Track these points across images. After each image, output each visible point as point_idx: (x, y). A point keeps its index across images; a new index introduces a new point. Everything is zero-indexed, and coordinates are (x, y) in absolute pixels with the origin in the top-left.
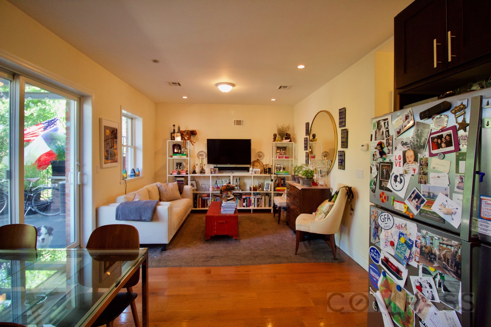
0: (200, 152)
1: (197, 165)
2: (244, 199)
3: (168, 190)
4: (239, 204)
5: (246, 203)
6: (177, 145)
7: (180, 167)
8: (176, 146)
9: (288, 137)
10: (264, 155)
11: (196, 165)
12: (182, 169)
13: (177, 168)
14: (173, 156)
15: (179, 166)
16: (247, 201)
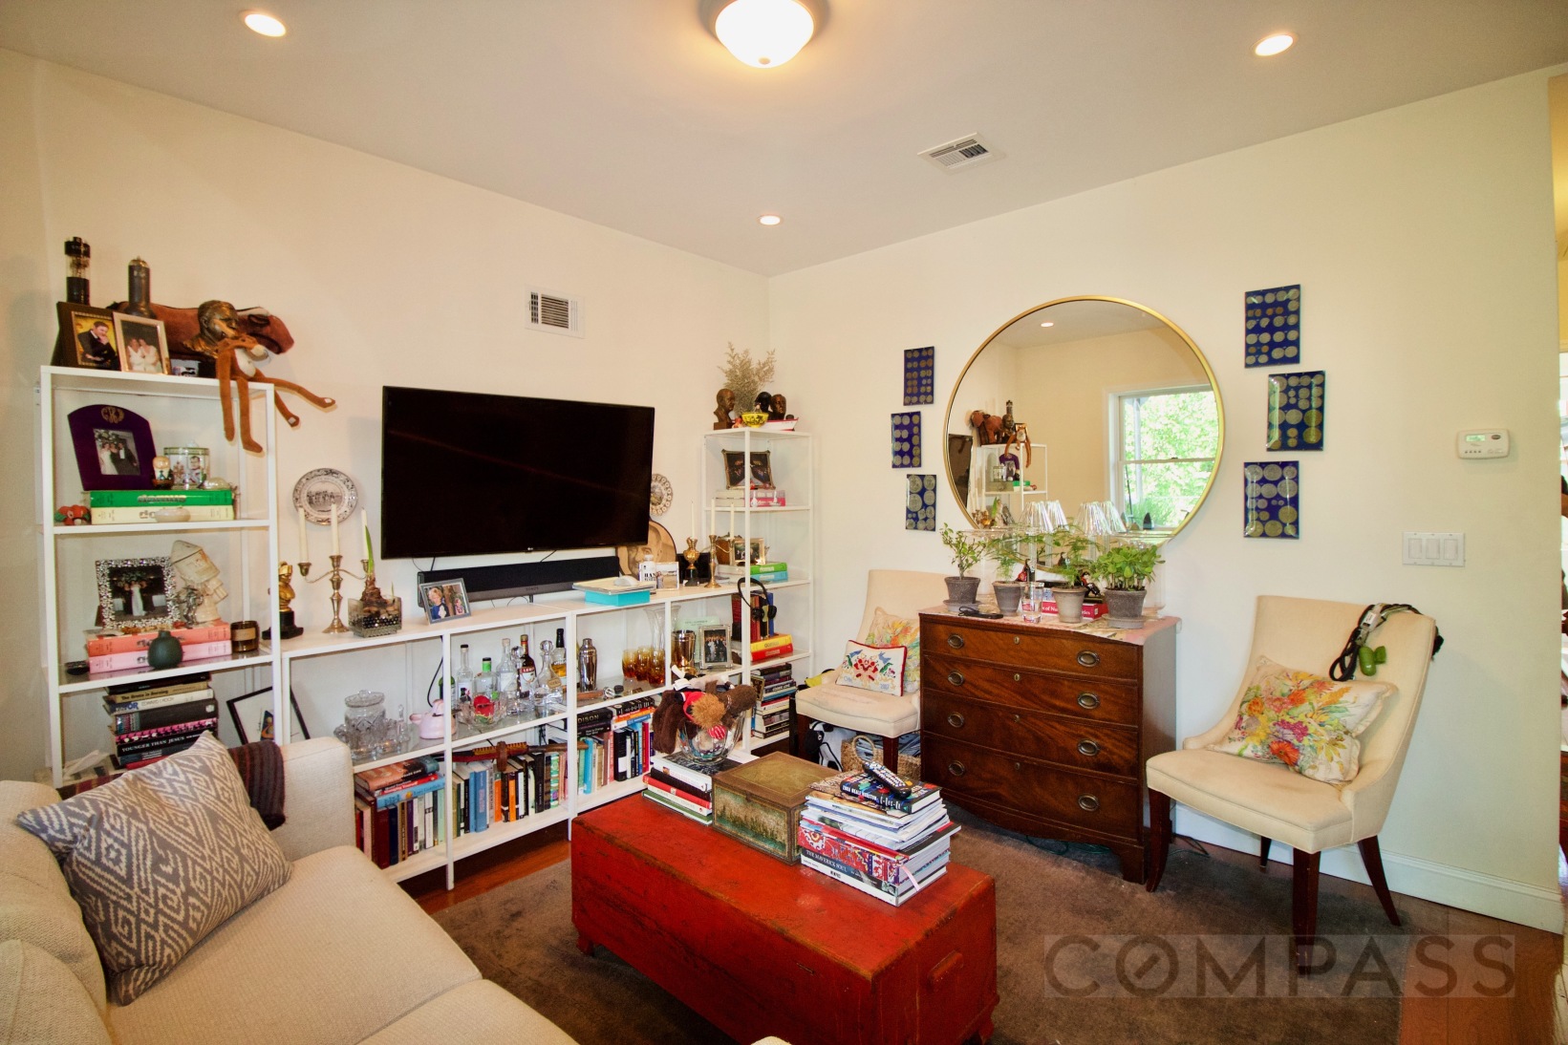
0: (309, 477)
1: (305, 569)
2: (620, 740)
3: (176, 839)
4: (600, 770)
5: (630, 755)
6: (113, 418)
7: (157, 600)
8: (108, 426)
9: (773, 407)
10: (672, 494)
11: (297, 570)
12: (175, 615)
13: (128, 609)
14: (96, 512)
15: (136, 589)
16: (634, 747)
